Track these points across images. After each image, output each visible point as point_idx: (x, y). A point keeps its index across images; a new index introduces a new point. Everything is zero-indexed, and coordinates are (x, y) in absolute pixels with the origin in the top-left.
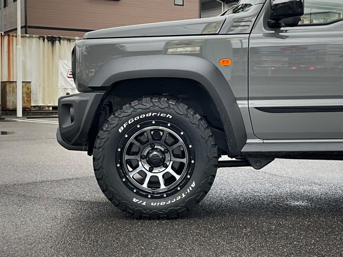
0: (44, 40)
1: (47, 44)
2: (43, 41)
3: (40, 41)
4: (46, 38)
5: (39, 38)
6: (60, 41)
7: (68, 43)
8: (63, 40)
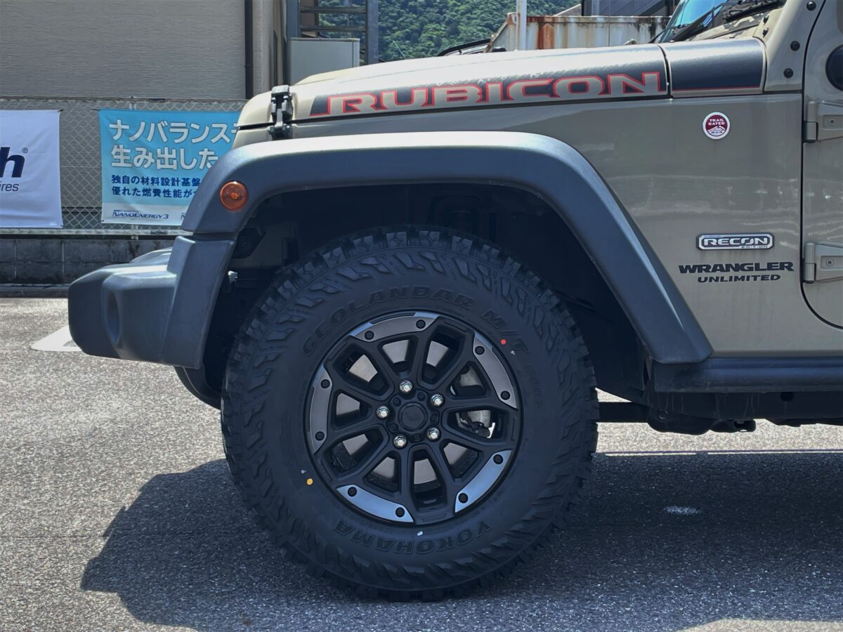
0: (652, 31)
3: (638, 35)
5: (637, 25)
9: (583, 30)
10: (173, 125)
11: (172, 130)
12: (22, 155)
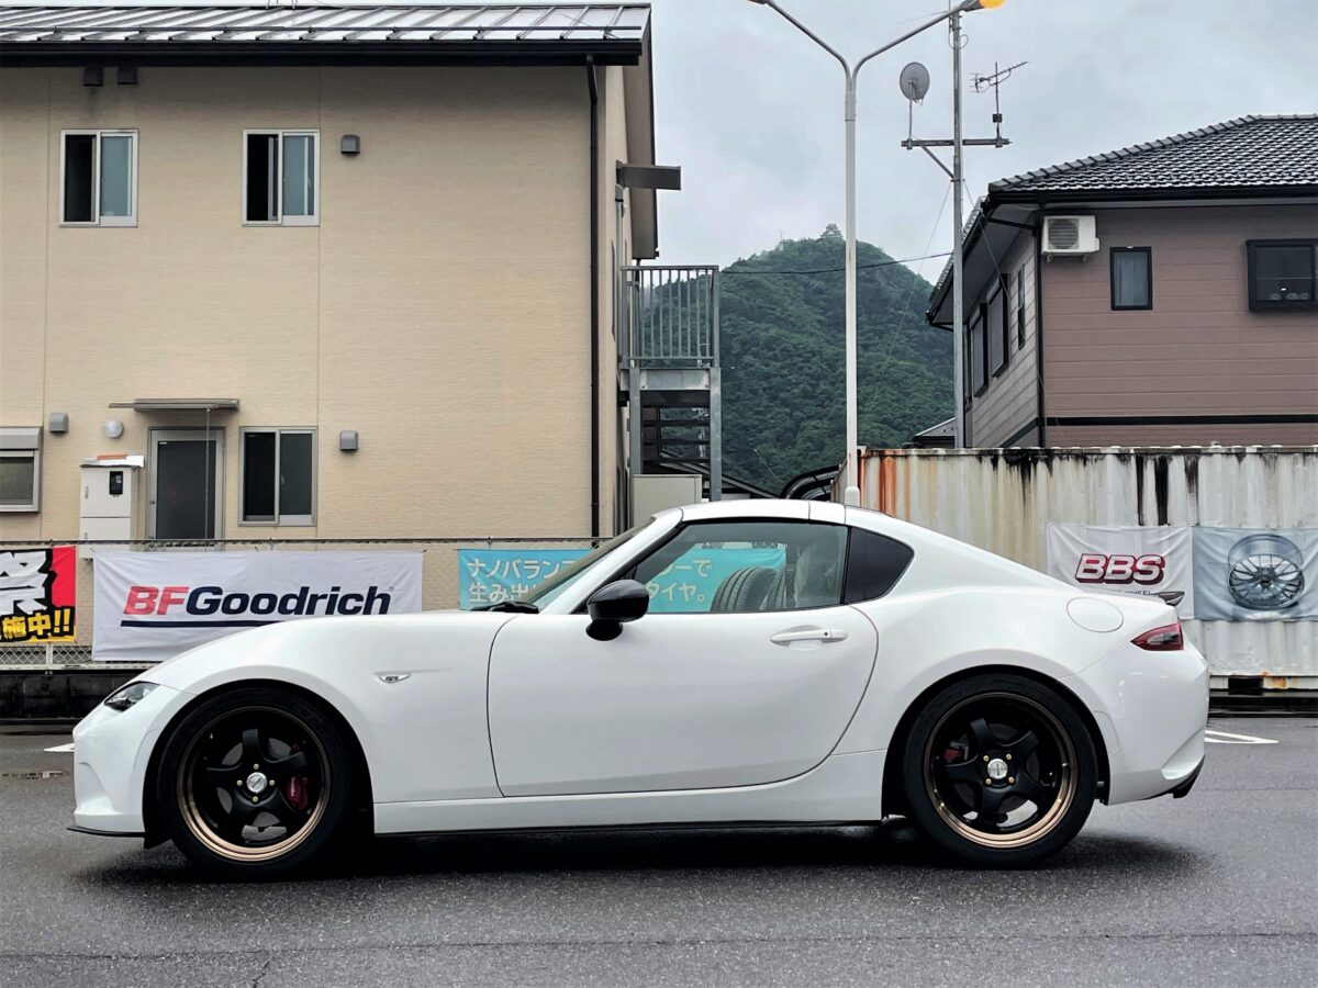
0: (995, 463)
1: (1007, 476)
2: (991, 466)
3: (981, 467)
4: (1004, 455)
5: (980, 457)
6: (1049, 463)
7: (1077, 468)
8: (1061, 459)
9: (925, 463)
10: (526, 562)
11: (525, 567)
12: (388, 593)
